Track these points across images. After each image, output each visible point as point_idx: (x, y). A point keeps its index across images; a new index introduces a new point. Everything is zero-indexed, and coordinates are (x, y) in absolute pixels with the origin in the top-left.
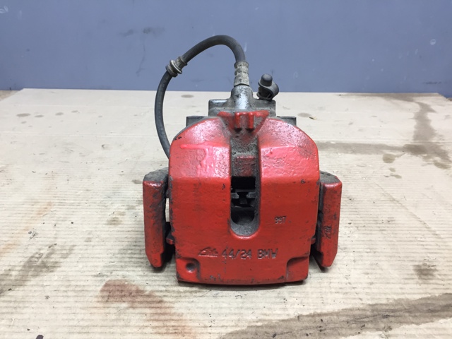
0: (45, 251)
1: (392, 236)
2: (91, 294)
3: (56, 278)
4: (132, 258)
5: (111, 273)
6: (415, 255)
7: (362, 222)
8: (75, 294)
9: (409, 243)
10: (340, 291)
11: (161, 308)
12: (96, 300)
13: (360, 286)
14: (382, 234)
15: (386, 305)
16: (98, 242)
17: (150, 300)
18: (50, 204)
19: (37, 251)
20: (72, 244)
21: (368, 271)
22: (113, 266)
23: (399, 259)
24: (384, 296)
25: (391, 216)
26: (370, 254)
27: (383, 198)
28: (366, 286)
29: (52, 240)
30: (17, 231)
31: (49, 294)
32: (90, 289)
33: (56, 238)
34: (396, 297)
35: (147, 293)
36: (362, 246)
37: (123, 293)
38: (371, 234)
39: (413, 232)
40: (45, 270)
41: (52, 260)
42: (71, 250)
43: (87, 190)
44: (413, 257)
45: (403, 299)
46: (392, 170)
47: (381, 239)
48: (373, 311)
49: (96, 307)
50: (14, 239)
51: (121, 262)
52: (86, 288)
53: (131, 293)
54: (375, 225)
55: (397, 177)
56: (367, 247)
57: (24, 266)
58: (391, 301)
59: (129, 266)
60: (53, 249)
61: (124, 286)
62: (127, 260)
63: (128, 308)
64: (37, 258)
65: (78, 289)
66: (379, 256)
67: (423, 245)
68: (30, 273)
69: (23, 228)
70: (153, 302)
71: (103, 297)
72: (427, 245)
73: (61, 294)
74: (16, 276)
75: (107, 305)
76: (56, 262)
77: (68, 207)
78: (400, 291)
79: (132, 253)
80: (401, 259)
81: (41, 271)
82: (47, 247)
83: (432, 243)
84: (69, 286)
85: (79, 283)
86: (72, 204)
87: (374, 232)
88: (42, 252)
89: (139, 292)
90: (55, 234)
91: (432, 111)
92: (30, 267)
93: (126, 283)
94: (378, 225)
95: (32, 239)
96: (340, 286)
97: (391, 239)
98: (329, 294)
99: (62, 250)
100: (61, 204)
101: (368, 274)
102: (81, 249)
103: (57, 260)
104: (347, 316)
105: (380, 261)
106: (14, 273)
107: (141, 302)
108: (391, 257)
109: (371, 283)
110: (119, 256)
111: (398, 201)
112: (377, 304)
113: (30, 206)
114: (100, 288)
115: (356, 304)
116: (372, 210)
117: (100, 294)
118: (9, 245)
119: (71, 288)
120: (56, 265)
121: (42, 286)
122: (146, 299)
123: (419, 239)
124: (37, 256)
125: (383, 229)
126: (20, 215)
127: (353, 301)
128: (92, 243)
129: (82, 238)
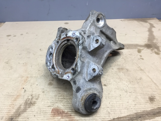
0: (30, 97)
1: (141, 85)
2: (48, 114)
3: (36, 108)
4: (59, 99)
5: (53, 105)
6: (149, 93)
7: (132, 80)
8: (43, 114)
9: (147, 88)
10: (126, 108)
11: (71, 118)
12: (50, 116)
13: (132, 106)
14: (138, 84)
15: (140, 113)
16: (47, 92)
17: (67, 115)
18: (27, 77)
19: (27, 97)
20: (38, 94)
21: (134, 100)
22: (53, 102)
23: (144, 94)
24: (139, 110)
25: (141, 77)
26: (135, 93)
27: (138, 69)
28: (134, 106)
29: (31, 92)
30: (19, 90)
31: (35, 115)
32: (48, 112)
33: (32, 92)
34: (143, 110)
35: (66, 112)
36: (132, 90)
37: (58, 113)
38: (135, 85)
39: (148, 83)
40: (31, 105)
41: (33, 101)
42: (39, 96)
43: (39, 70)
44: (148, 93)
45: (145, 110)
46: (141, 56)
47: (138, 87)
48: (136, 115)
49: (51, 119)
50: (19, 93)
51: (56, 100)
52: (46, 112)
53: (61, 113)
54: (136, 81)
55: (143, 59)
56: (134, 90)
57: (25, 104)
58: (142, 111)
59: (59, 102)
60: (33, 96)
61: (58, 110)
62: (57, 99)
63: (61, 118)
64: (28, 100)
65: (44, 112)
66: (137, 94)
67: (151, 88)
68: (27, 107)
69: (21, 88)
70: (68, 116)
71: (52, 115)
72: (152, 88)
73: (39, 114)
74: (23, 108)
75: (54, 118)
76: (35, 102)
77: (34, 78)
78: (144, 107)
79: (58, 97)
80: (145, 94)
81: (31, 106)
82: (30, 96)
83: (154, 88)
84: (41, 111)
85: (44, 110)
86: (35, 77)
87: (135, 84)
88: (29, 98)
89: (63, 112)
90: (32, 90)
91: (154, 27)
92: (27, 104)
93: (59, 109)
94: (137, 81)
95: (25, 93)
96: (126, 106)
97: (141, 86)
98: (123, 110)
99: (35, 96)
100: (31, 77)
101: (134, 101)
102: (42, 96)
103: (35, 101)
104: (129, 117)
105: (138, 95)
106: (22, 107)
107: (65, 116)
108: (141, 94)
109: (135, 105)
110: (55, 98)
111: (143, 70)
112: (137, 113)
113: (21, 79)
114: (51, 111)
115: (131, 113)
116: (135, 74)
117: (51, 114)
118: (18, 95)
119: (41, 112)
120: (35, 103)
121: (32, 111)
122: (66, 115)
123: (150, 86)
124: (28, 99)
125: (138, 82)
126: (18, 83)
127: (130, 112)
128: (45, 93)
129: (41, 91)
